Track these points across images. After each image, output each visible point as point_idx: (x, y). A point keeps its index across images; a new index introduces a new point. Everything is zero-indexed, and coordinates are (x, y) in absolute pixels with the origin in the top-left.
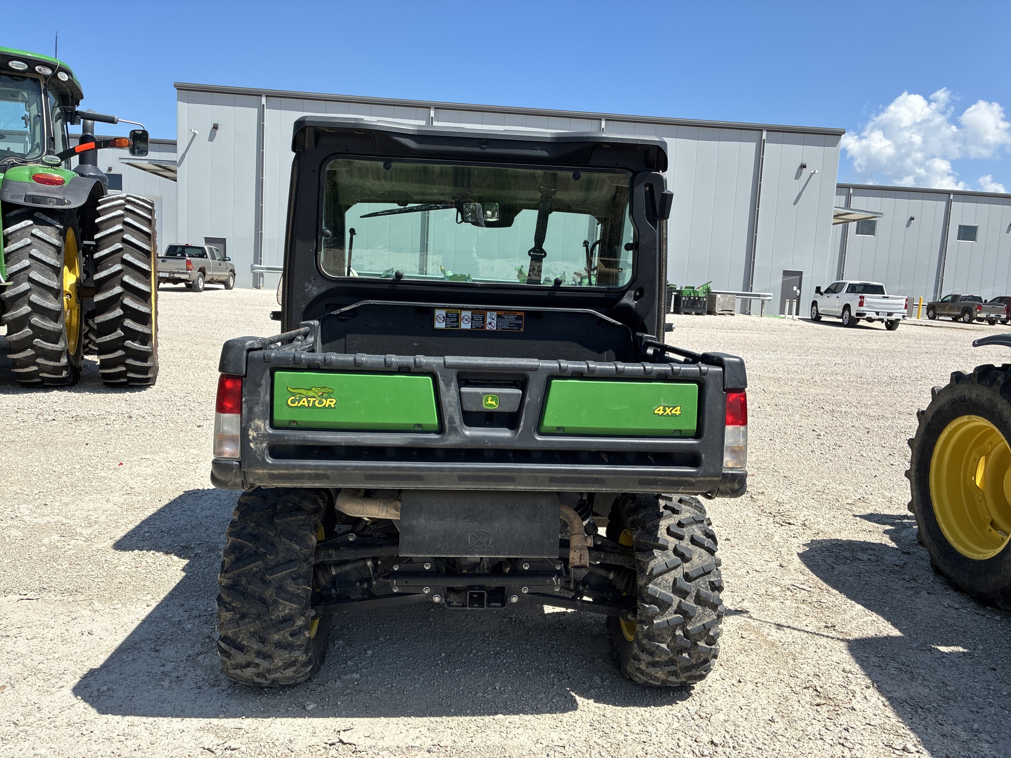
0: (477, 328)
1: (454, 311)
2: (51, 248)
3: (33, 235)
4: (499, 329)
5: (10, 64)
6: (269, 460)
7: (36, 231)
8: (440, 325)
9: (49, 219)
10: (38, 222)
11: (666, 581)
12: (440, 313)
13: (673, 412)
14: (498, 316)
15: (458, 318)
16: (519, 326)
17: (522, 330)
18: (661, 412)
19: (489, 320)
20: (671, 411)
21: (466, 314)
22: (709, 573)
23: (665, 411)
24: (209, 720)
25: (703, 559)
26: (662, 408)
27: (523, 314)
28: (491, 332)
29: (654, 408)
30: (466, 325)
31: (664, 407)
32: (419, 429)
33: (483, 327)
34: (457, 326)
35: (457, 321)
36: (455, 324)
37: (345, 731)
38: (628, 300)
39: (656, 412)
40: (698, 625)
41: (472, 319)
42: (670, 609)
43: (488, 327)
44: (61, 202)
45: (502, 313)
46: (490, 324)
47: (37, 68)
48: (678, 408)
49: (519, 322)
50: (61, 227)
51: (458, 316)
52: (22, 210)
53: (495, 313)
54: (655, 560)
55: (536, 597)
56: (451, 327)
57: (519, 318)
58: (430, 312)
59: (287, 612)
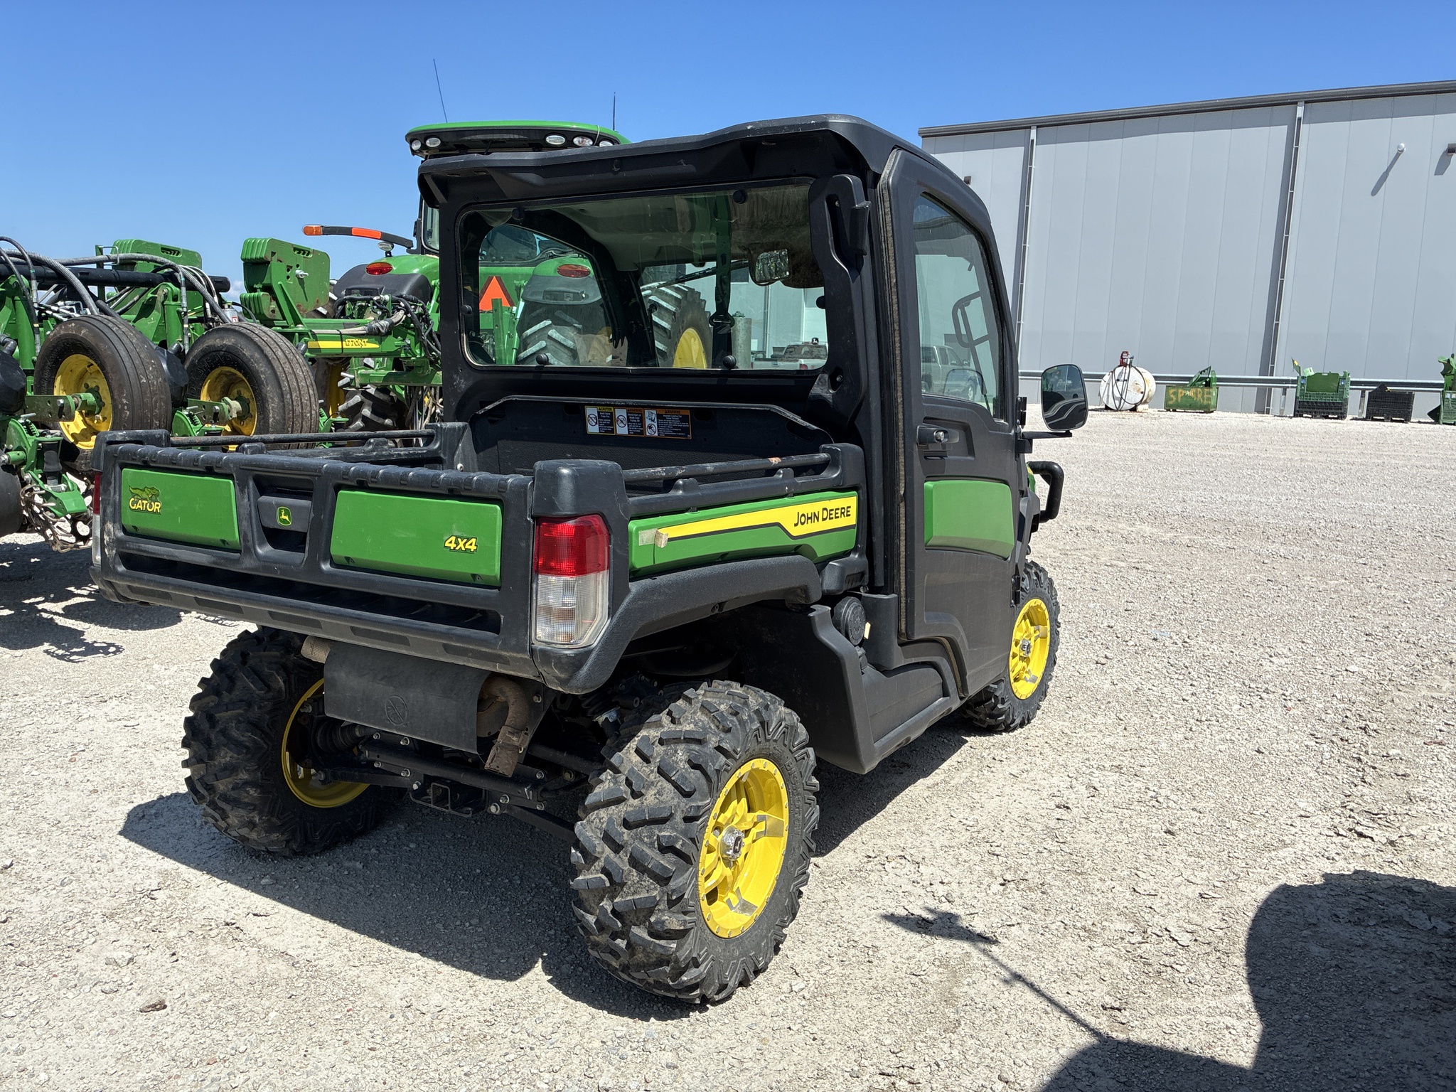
0: (635, 433)
1: (607, 409)
2: (566, 351)
3: (550, 337)
4: (662, 436)
5: (548, 139)
6: (121, 569)
7: (553, 333)
8: (593, 429)
9: (568, 318)
10: (558, 322)
11: (600, 819)
12: (591, 412)
13: (467, 546)
14: (659, 416)
15: (611, 421)
16: (685, 430)
17: (690, 437)
18: (453, 546)
19: (648, 422)
20: (464, 545)
21: (621, 413)
22: (663, 821)
23: (457, 543)
24: (178, 864)
25: (661, 798)
26: (453, 539)
27: (688, 413)
28: (651, 439)
29: (445, 538)
30: (622, 430)
31: (457, 538)
32: (223, 546)
33: (642, 432)
34: (612, 431)
35: (612, 424)
36: (610, 428)
37: (254, 915)
38: (821, 390)
39: (447, 544)
40: (629, 898)
41: (629, 420)
42: (596, 864)
43: (648, 433)
44: (577, 296)
45: (662, 412)
46: (650, 428)
47: (576, 141)
48: (473, 541)
49: (685, 425)
50: (580, 326)
51: (612, 415)
52: (544, 309)
53: (654, 412)
54: (601, 786)
55: (528, 813)
56: (606, 432)
57: (684, 419)
58: (578, 411)
59: (228, 759)
